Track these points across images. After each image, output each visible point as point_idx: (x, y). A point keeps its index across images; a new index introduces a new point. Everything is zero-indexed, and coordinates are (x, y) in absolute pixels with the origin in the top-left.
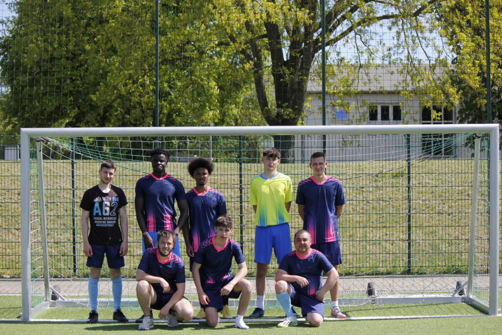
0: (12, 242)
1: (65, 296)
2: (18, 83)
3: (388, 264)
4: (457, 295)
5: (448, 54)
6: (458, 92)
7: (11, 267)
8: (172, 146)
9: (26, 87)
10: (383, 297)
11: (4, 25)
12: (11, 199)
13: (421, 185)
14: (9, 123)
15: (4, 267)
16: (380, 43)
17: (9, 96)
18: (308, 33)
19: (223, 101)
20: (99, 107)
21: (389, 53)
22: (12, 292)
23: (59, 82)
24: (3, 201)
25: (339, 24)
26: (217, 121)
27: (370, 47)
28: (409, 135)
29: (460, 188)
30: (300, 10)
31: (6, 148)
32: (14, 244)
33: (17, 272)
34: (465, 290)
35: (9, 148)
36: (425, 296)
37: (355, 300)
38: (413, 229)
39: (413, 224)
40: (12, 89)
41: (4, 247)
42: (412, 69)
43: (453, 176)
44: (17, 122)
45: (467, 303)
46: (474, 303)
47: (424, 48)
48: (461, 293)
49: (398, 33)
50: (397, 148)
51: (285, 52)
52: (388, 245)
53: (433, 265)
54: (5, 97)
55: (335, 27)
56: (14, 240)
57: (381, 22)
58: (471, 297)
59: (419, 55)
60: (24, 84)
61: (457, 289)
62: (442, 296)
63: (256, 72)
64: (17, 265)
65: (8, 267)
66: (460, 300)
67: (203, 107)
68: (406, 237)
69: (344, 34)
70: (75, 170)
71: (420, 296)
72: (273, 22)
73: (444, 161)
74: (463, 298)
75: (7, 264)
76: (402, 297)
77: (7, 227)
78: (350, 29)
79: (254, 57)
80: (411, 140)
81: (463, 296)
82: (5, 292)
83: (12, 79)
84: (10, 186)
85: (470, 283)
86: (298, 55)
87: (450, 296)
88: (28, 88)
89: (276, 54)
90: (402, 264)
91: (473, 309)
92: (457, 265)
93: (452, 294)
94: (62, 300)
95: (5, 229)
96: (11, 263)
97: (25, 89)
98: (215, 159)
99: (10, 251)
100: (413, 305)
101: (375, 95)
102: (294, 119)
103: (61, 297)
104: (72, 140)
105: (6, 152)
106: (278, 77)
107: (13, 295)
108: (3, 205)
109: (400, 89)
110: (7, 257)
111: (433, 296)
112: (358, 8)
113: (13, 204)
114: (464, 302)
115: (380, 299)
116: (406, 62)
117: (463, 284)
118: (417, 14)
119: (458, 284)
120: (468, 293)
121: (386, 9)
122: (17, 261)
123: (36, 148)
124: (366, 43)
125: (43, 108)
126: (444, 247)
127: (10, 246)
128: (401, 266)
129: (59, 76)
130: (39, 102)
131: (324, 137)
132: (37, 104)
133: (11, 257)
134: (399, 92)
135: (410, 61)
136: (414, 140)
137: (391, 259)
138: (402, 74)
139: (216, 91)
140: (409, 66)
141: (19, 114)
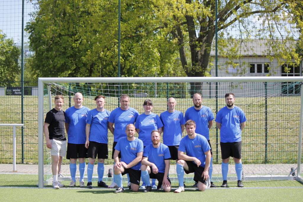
0: (34, 144)
1: (64, 175)
2: (40, 50)
3: (253, 158)
4: (291, 176)
5: (294, 34)
6: (299, 56)
7: (33, 158)
8: (131, 88)
9: (45, 52)
10: (248, 177)
11: (31, 16)
12: (34, 118)
13: (275, 112)
14: (34, 74)
15: (30, 158)
16: (254, 27)
17: (35, 58)
18: (211, 21)
19: (162, 61)
20: (87, 64)
21: (259, 33)
22: (33, 172)
23: (64, 49)
24: (29, 120)
25: (228, 17)
26: (158, 72)
27: (247, 30)
28: (266, 83)
29: (298, 113)
30: (205, 8)
31: (33, 89)
32: (35, 145)
33: (37, 161)
34: (296, 173)
35: (35, 89)
36: (273, 176)
37: (231, 178)
38: (268, 138)
39: (268, 134)
40: (36, 53)
41: (30, 146)
42: (273, 42)
43: (294, 107)
44: (39, 73)
45: (297, 180)
46: (301, 180)
47: (280, 30)
48: (293, 174)
49: (264, 22)
50: (257, 90)
51: (197, 33)
52: (254, 147)
53: (280, 159)
54: (32, 58)
55: (226, 19)
56: (35, 142)
57: (254, 14)
58: (299, 176)
59: (277, 34)
60: (44, 51)
61: (291, 172)
62: (282, 176)
63: (180, 44)
64: (37, 157)
65: (31, 158)
66: (293, 179)
67: (150, 64)
68: (264, 142)
69: (231, 22)
70: (71, 102)
71: (270, 176)
72: (189, 15)
73: (288, 98)
74: (295, 177)
75: (31, 156)
76: (259, 177)
77: (31, 135)
78: (235, 20)
79: (178, 36)
80: (267, 85)
81: (294, 176)
82: (29, 172)
83: (37, 48)
84: (33, 111)
85: (298, 168)
86: (205, 34)
87: (287, 176)
88: (46, 53)
89: (192, 33)
90: (262, 157)
91: (300, 184)
92: (294, 158)
93: (288, 175)
94: (62, 177)
95: (30, 136)
96: (33, 156)
97: (44, 53)
98: (159, 95)
99: (33, 149)
100: (265, 181)
101: (251, 58)
102: (202, 72)
103: (61, 175)
104: (70, 84)
105: (33, 91)
106: (193, 48)
107: (34, 174)
108: (29, 122)
109: (266, 54)
110: (31, 152)
111: (277, 176)
112: (240, 7)
113: (35, 122)
114: (295, 180)
115: (246, 178)
116: (269, 38)
117: (294, 169)
118: (275, 10)
119: (292, 169)
120: (297, 174)
121: (257, 7)
122: (37, 154)
123: (47, 89)
124: (245, 27)
125: (55, 65)
126: (286, 148)
127: (33, 146)
128: (261, 159)
129: (64, 46)
130: (52, 61)
131: (217, 84)
132: (51, 62)
133: (33, 152)
134: (265, 56)
135: (272, 37)
136: (269, 86)
137: (255, 155)
138: (267, 46)
139: (158, 55)
140: (271, 41)
141: (41, 68)
